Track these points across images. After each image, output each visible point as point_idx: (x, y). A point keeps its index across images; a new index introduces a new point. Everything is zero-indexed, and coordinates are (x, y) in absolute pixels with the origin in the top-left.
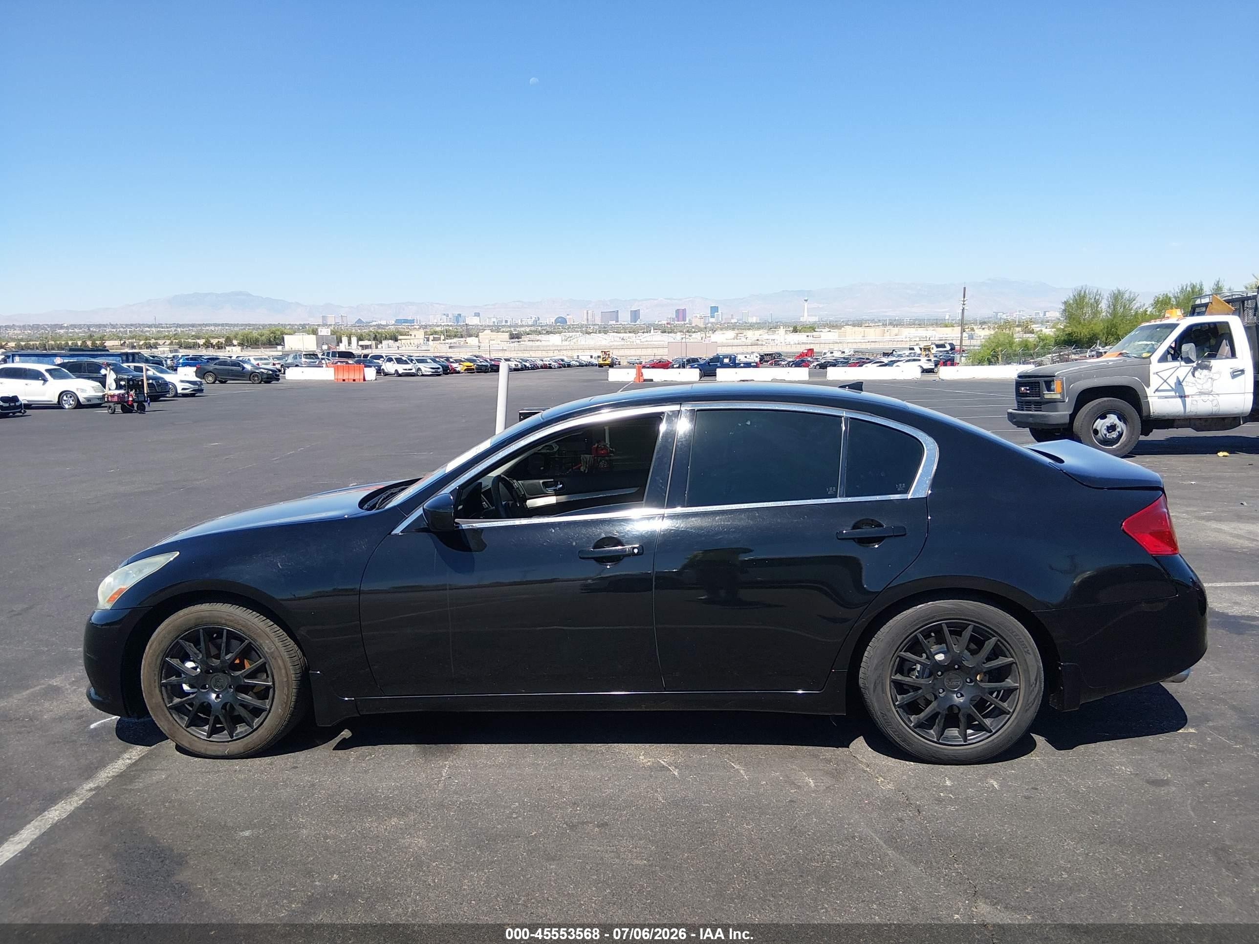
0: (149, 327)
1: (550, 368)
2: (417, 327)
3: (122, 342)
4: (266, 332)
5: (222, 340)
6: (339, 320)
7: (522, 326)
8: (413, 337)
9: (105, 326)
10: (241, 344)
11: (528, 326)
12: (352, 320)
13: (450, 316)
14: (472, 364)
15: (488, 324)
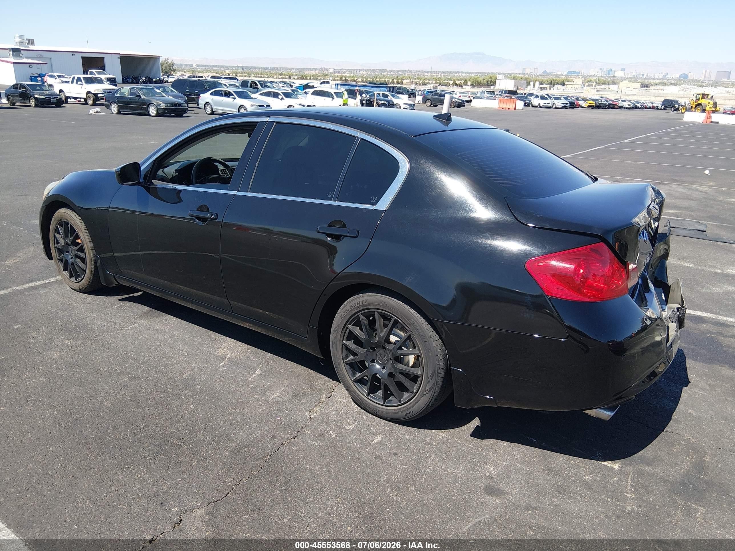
0: (427, 73)
1: (657, 109)
2: (581, 77)
3: (412, 81)
4: (487, 77)
5: (462, 82)
6: (532, 71)
7: (654, 79)
8: (574, 83)
9: (406, 71)
10: (472, 85)
11: (658, 79)
12: (540, 71)
13: (605, 70)
14: (594, 102)
15: (630, 76)
